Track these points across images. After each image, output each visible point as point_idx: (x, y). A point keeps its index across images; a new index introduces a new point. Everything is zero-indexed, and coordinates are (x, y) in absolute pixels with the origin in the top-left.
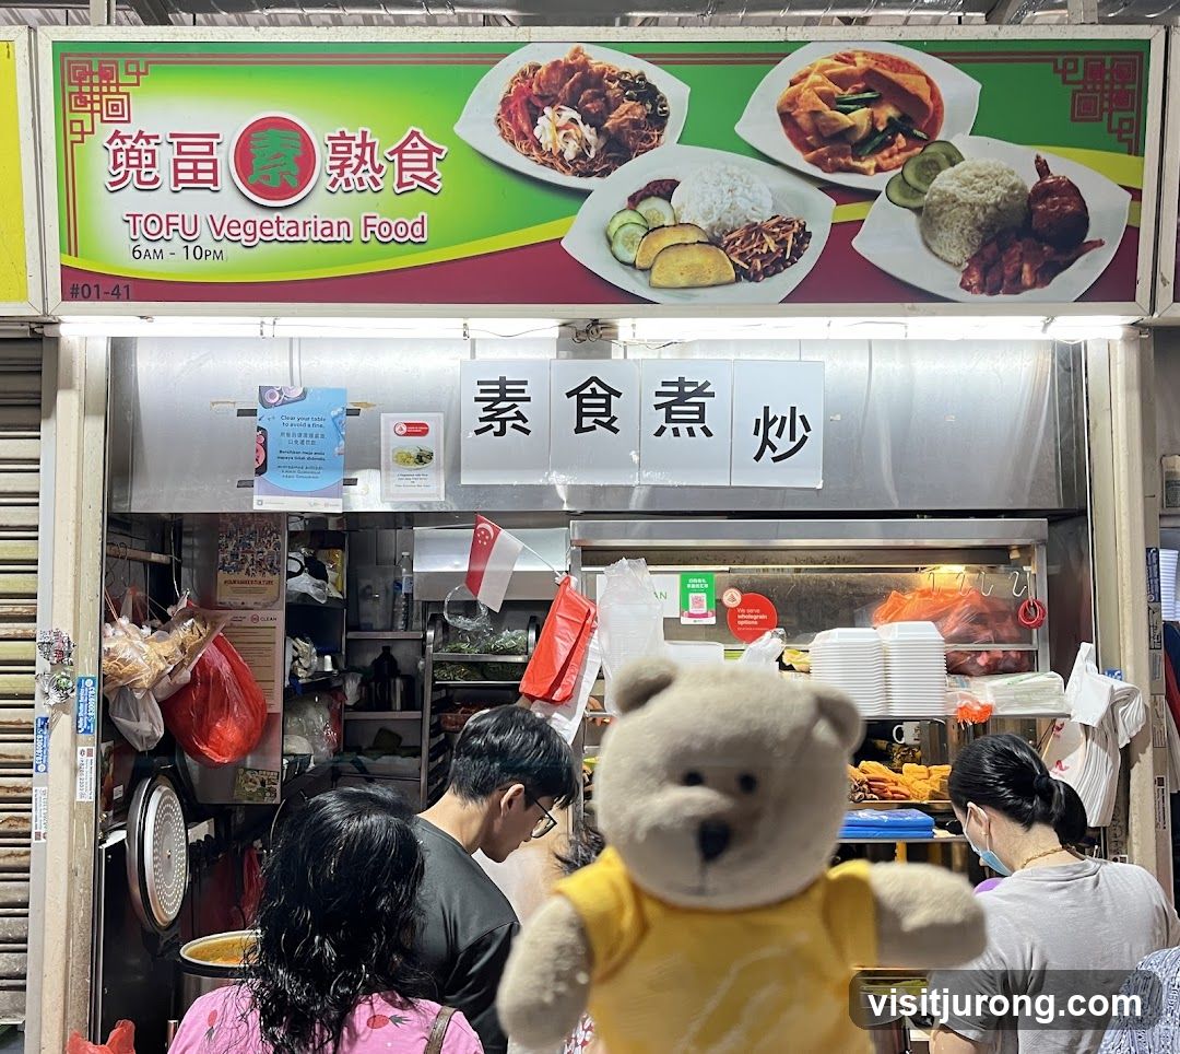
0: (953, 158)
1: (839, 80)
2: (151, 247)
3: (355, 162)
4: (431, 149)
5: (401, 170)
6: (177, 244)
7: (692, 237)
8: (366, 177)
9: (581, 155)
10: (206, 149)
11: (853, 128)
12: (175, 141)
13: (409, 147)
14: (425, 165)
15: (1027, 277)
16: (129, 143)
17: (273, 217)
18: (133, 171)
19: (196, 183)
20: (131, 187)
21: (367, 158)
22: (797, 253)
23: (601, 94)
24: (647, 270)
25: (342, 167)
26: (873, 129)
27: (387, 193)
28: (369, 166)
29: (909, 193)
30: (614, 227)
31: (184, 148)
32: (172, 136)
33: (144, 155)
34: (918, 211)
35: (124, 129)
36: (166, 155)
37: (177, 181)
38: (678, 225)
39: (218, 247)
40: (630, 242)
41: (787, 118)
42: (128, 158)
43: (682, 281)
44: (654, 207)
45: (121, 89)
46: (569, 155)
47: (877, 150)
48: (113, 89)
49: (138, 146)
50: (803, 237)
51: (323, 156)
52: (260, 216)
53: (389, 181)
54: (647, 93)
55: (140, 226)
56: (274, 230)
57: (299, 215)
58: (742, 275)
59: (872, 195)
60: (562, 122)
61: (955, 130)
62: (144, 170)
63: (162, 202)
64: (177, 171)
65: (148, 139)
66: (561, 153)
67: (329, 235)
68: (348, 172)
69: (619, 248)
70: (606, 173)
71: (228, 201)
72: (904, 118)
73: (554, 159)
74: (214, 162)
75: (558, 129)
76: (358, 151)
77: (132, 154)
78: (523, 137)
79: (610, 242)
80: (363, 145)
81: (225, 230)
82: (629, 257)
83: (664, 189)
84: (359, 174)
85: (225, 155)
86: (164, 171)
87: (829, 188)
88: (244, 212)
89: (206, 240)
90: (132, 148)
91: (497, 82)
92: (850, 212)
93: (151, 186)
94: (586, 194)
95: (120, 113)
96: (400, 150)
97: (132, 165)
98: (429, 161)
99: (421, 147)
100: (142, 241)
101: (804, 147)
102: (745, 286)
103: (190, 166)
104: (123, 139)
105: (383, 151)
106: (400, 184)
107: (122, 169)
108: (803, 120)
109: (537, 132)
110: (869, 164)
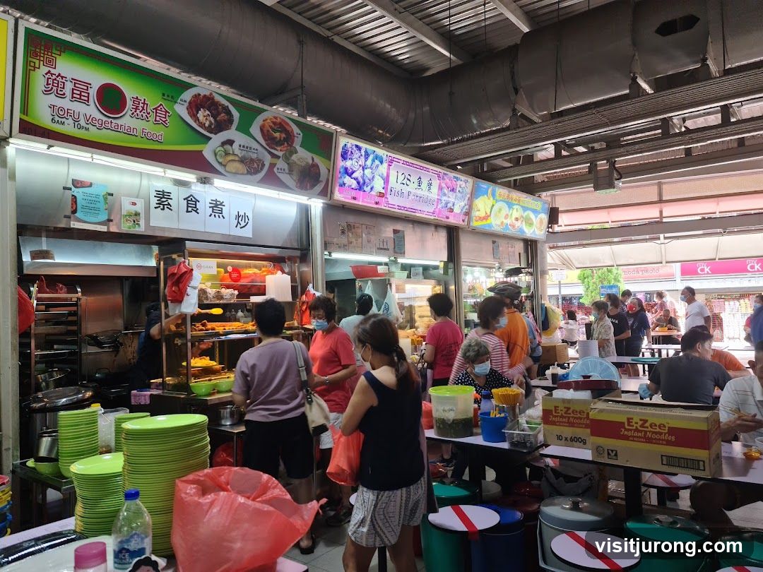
0: (296, 152)
1: (274, 123)
2: (60, 120)
3: (141, 109)
4: (166, 112)
5: (156, 115)
6: (71, 121)
7: (237, 158)
8: (144, 115)
9: (210, 126)
10: (86, 88)
11: (276, 138)
12: (74, 81)
13: (159, 108)
14: (164, 116)
15: (308, 188)
16: (54, 77)
17: (109, 120)
18: (55, 88)
19: (80, 100)
20: (53, 94)
21: (145, 108)
22: (262, 169)
23: (217, 108)
24: (225, 166)
25: (136, 109)
26: (280, 139)
27: (151, 123)
28: (145, 111)
29: (287, 158)
30: (217, 150)
31: (77, 85)
32: (72, 79)
33: (60, 83)
34: (288, 164)
35: (53, 71)
36: (69, 86)
37: (73, 97)
38: (234, 154)
39: (87, 126)
40: (221, 156)
41: (262, 130)
42: (53, 83)
43: (234, 171)
44: (228, 147)
45: (53, 55)
46: (207, 125)
47: (281, 145)
48: (50, 54)
49: (58, 79)
50: (263, 165)
51: (129, 103)
52: (104, 119)
53: (152, 119)
54: (229, 113)
55: (56, 111)
56: (109, 125)
57: (119, 122)
58: (249, 173)
59: (278, 157)
60: (206, 114)
61: (297, 145)
62: (59, 89)
63: (66, 103)
64: (73, 93)
65: (62, 77)
66: (205, 124)
67: (129, 132)
68: (138, 111)
69: (218, 157)
70: (216, 134)
71: (92, 110)
72: (287, 138)
73: (202, 125)
74: (89, 93)
75: (204, 116)
76: (142, 105)
77: (55, 81)
78: (194, 116)
79: (216, 155)
80: (144, 103)
81: (90, 120)
82: (220, 160)
83: (230, 142)
84: (142, 113)
85: (93, 92)
86: (68, 91)
87: (270, 153)
88: (98, 116)
89: (83, 123)
90: (55, 79)
91: (188, 95)
92: (274, 161)
93: (63, 96)
94: (210, 139)
95: (51, 63)
96: (156, 109)
97: (55, 85)
98: (166, 115)
99: (163, 110)
100: (56, 117)
101: (265, 140)
102: (249, 176)
103: (79, 93)
104: (52, 74)
105: (151, 107)
106: (156, 121)
107: (50, 86)
108: (265, 132)
109: (198, 115)
110: (279, 148)
